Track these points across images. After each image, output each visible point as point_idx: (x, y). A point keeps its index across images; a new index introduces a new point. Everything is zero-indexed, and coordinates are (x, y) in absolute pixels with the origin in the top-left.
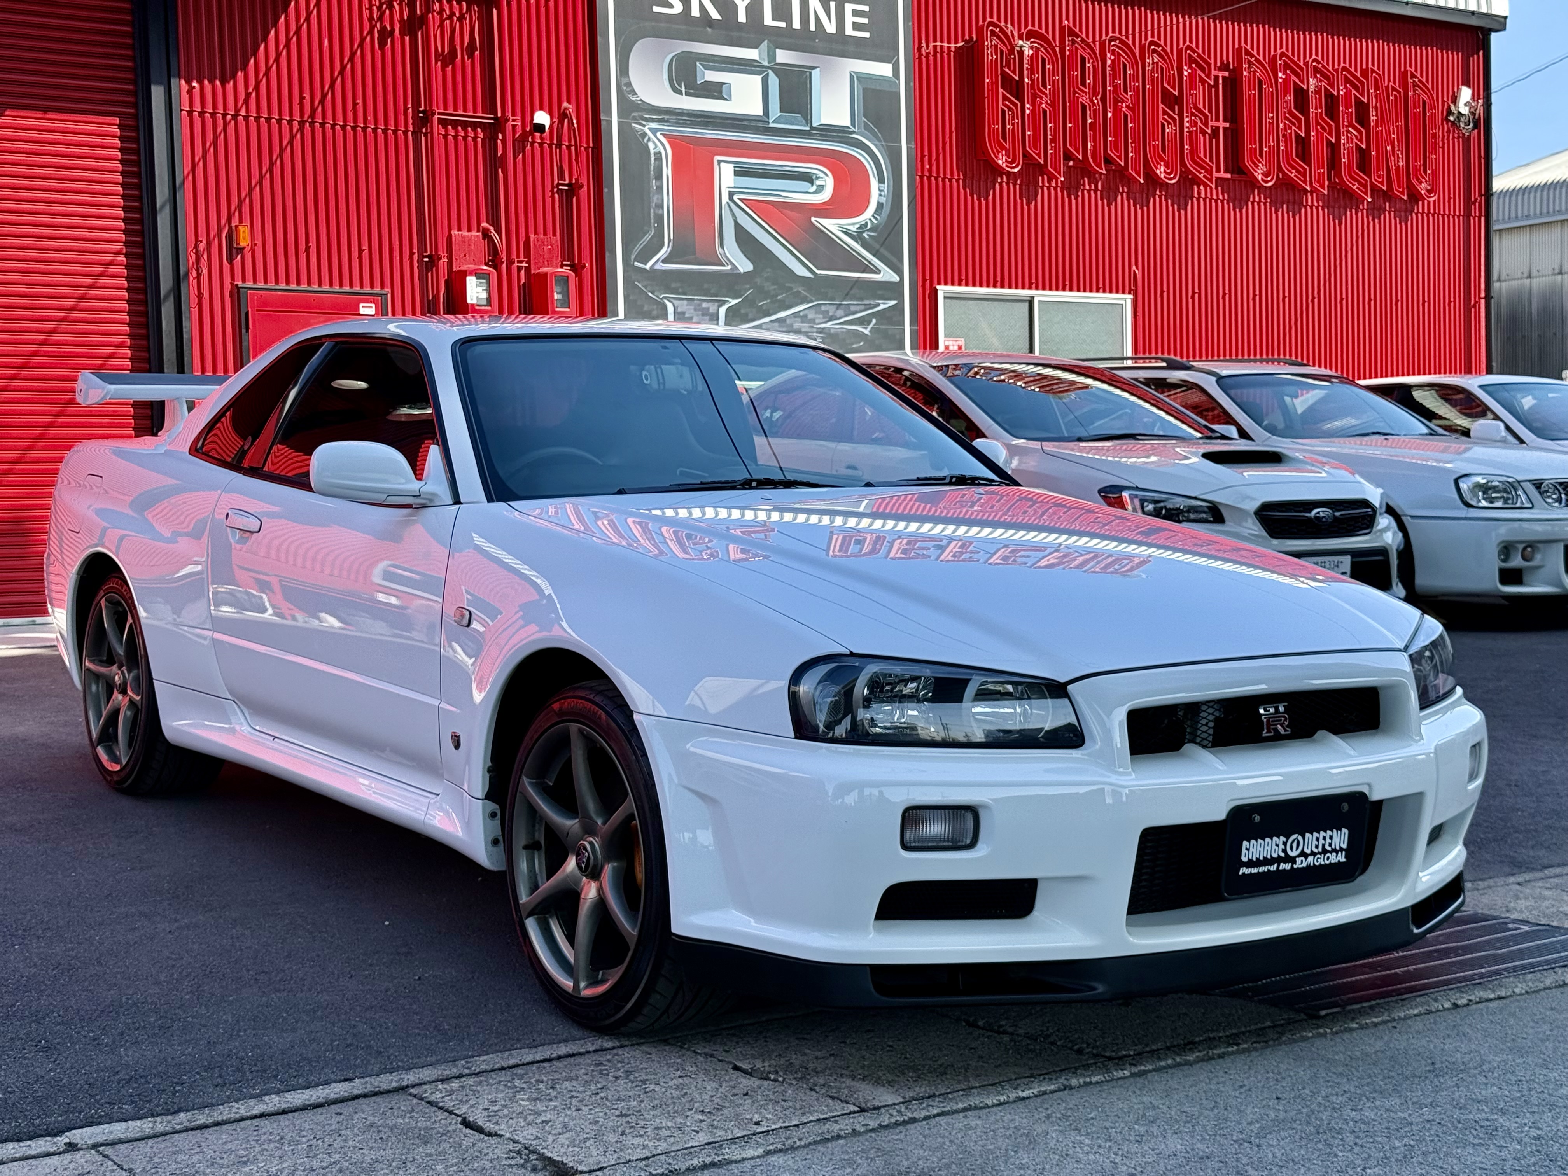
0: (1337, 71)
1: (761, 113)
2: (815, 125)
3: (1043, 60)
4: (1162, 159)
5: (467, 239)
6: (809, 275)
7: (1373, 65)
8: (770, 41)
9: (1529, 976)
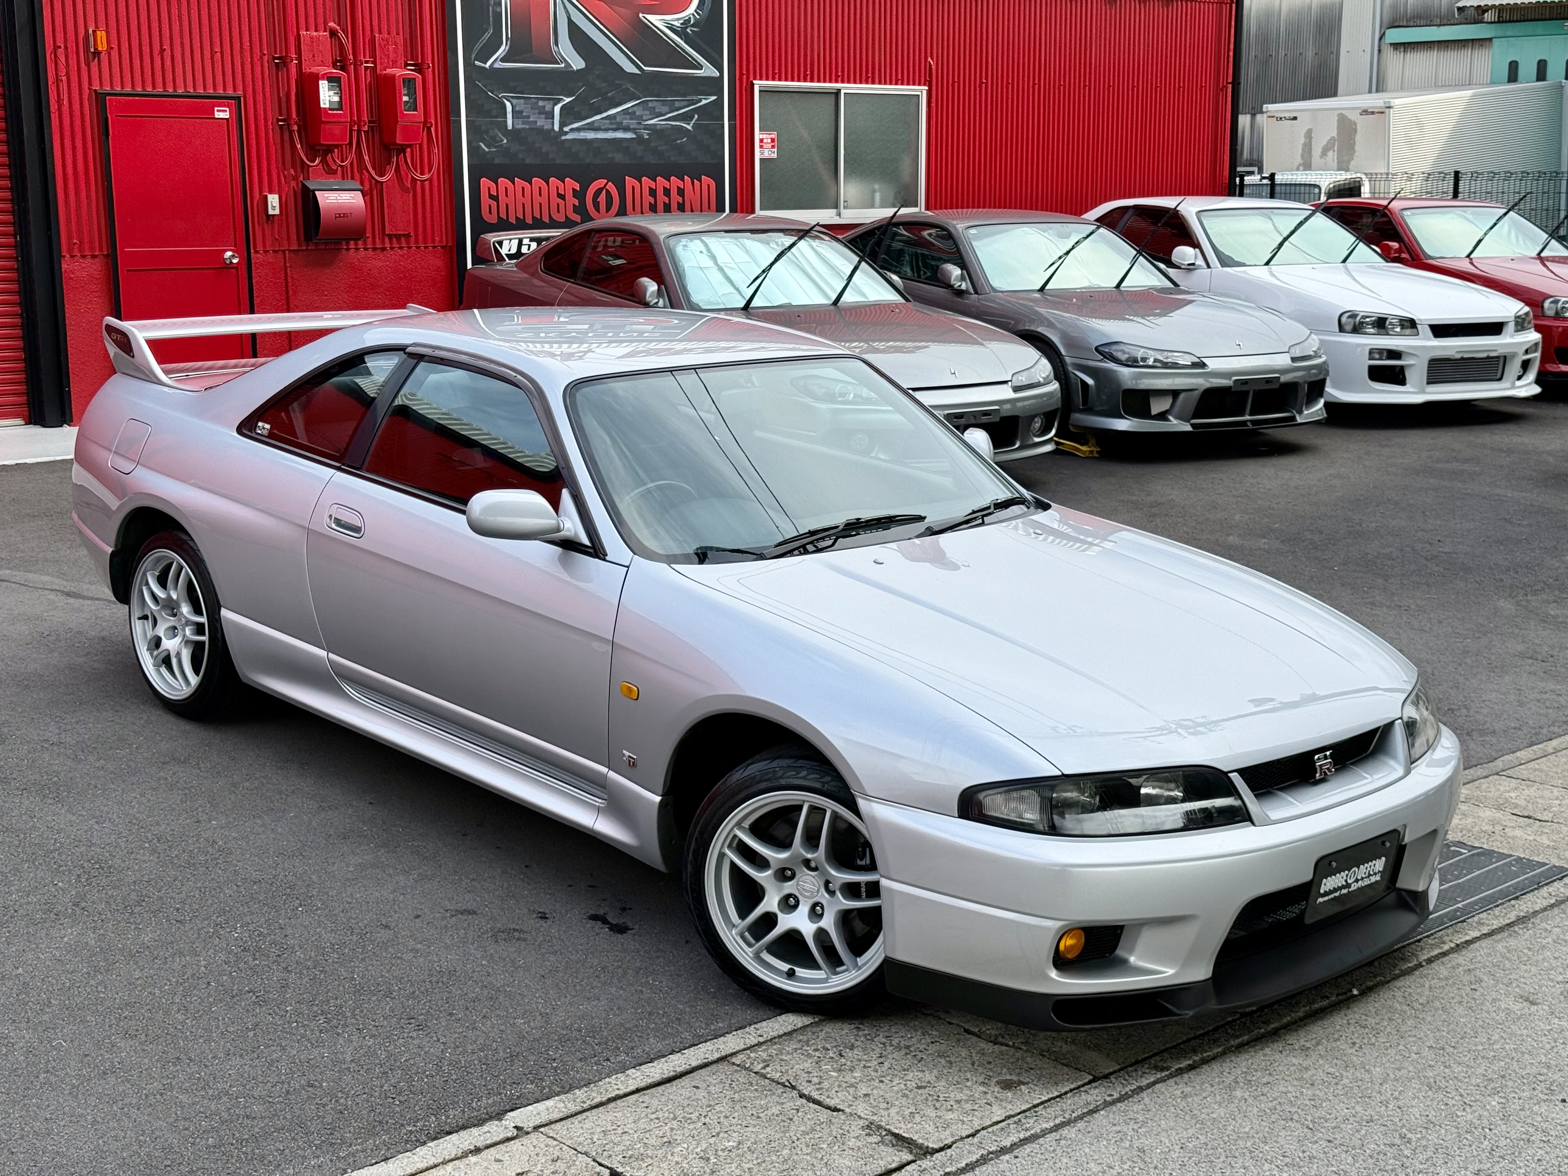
5: (315, 39)
6: (638, 72)
9: (1497, 911)
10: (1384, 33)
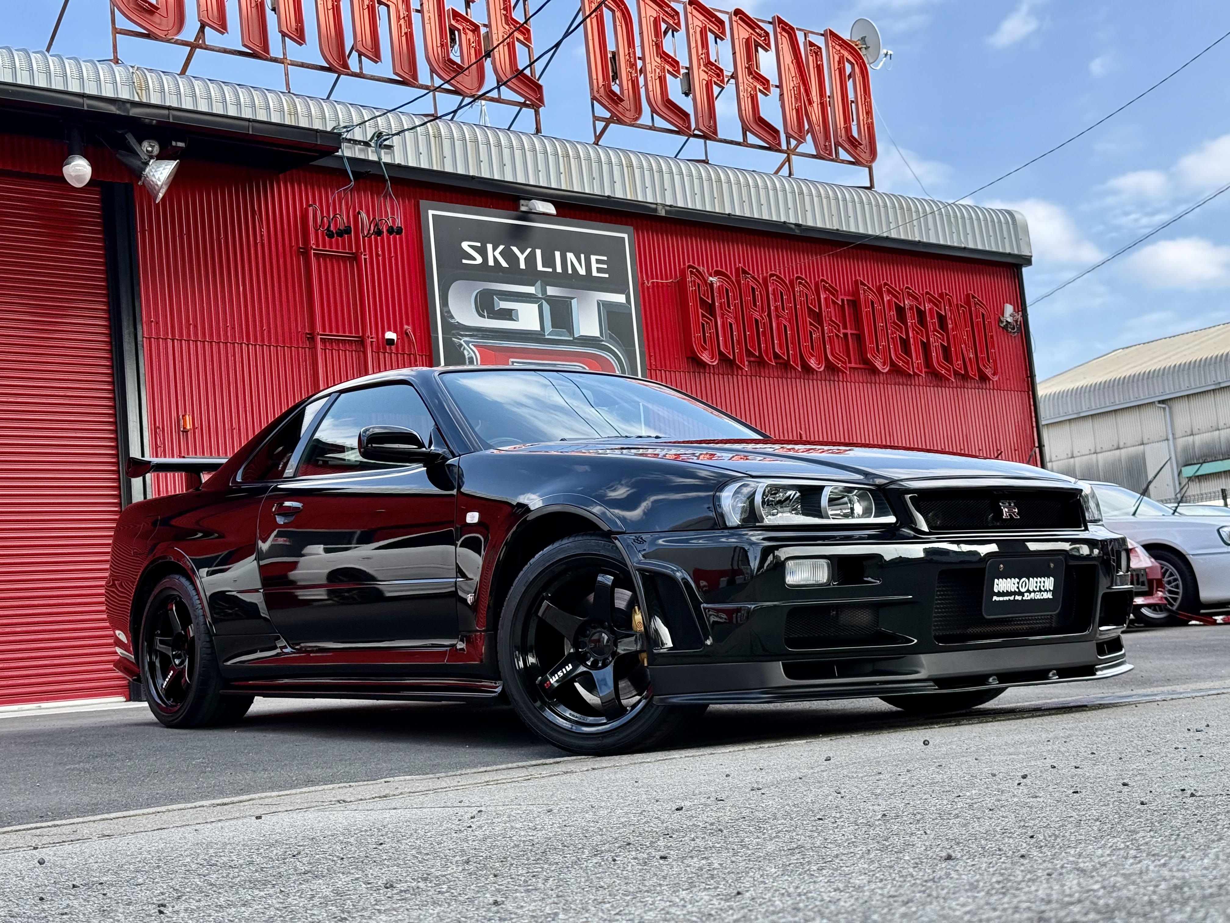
0: (922, 295)
1: (539, 329)
2: (576, 336)
3: (727, 290)
4: (813, 356)
7: (945, 289)
8: (542, 281)
10: (1181, 470)
